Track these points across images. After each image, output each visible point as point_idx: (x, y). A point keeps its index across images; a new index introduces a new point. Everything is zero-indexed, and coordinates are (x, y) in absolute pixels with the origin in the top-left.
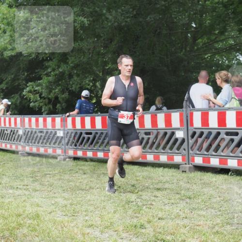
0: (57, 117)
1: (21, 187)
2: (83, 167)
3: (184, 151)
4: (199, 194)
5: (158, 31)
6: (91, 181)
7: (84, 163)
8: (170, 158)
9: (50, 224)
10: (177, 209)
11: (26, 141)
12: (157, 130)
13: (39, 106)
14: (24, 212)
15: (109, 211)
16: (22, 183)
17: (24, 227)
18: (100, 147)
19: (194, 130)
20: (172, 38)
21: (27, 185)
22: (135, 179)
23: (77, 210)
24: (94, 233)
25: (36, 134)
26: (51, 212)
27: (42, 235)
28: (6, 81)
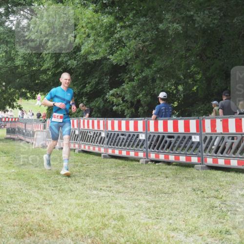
0: (140, 120)
1: (105, 188)
2: (165, 171)
6: (173, 185)
7: (166, 166)
9: (135, 226)
11: (109, 143)
12: (241, 134)
13: (122, 109)
14: (109, 212)
15: (193, 215)
16: (106, 185)
17: (109, 228)
18: (182, 150)
21: (110, 187)
22: (218, 184)
23: (161, 213)
24: (178, 236)
25: (118, 137)
26: (135, 214)
27: (127, 236)
28: (90, 84)
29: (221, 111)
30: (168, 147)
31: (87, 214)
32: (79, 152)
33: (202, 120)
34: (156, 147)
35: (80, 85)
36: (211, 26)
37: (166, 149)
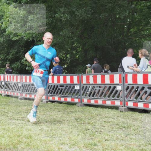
1: (20, 118)
2: (58, 107)
3: (121, 99)
4: (131, 125)
5: (106, 23)
6: (63, 116)
7: (59, 105)
8: (113, 103)
9: (38, 142)
10: (117, 135)
11: (23, 91)
12: (105, 85)
13: (32, 69)
14: (22, 134)
15: (75, 135)
16: (21, 116)
17: (22, 144)
18: (69, 95)
19: (128, 85)
20: (115, 27)
21: (24, 118)
22: (90, 115)
23: (55, 133)
24: (65, 148)
25: (29, 87)
26: (39, 135)
27: (33, 148)
28: (12, 53)
29: (93, 70)
30: (60, 93)
31: (8, 135)
32: (4, 96)
33: (81, 76)
34: (53, 93)
35: (5, 54)
36: (86, 18)
37: (59, 94)
